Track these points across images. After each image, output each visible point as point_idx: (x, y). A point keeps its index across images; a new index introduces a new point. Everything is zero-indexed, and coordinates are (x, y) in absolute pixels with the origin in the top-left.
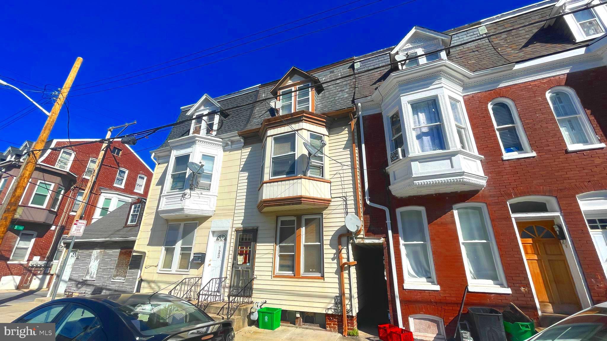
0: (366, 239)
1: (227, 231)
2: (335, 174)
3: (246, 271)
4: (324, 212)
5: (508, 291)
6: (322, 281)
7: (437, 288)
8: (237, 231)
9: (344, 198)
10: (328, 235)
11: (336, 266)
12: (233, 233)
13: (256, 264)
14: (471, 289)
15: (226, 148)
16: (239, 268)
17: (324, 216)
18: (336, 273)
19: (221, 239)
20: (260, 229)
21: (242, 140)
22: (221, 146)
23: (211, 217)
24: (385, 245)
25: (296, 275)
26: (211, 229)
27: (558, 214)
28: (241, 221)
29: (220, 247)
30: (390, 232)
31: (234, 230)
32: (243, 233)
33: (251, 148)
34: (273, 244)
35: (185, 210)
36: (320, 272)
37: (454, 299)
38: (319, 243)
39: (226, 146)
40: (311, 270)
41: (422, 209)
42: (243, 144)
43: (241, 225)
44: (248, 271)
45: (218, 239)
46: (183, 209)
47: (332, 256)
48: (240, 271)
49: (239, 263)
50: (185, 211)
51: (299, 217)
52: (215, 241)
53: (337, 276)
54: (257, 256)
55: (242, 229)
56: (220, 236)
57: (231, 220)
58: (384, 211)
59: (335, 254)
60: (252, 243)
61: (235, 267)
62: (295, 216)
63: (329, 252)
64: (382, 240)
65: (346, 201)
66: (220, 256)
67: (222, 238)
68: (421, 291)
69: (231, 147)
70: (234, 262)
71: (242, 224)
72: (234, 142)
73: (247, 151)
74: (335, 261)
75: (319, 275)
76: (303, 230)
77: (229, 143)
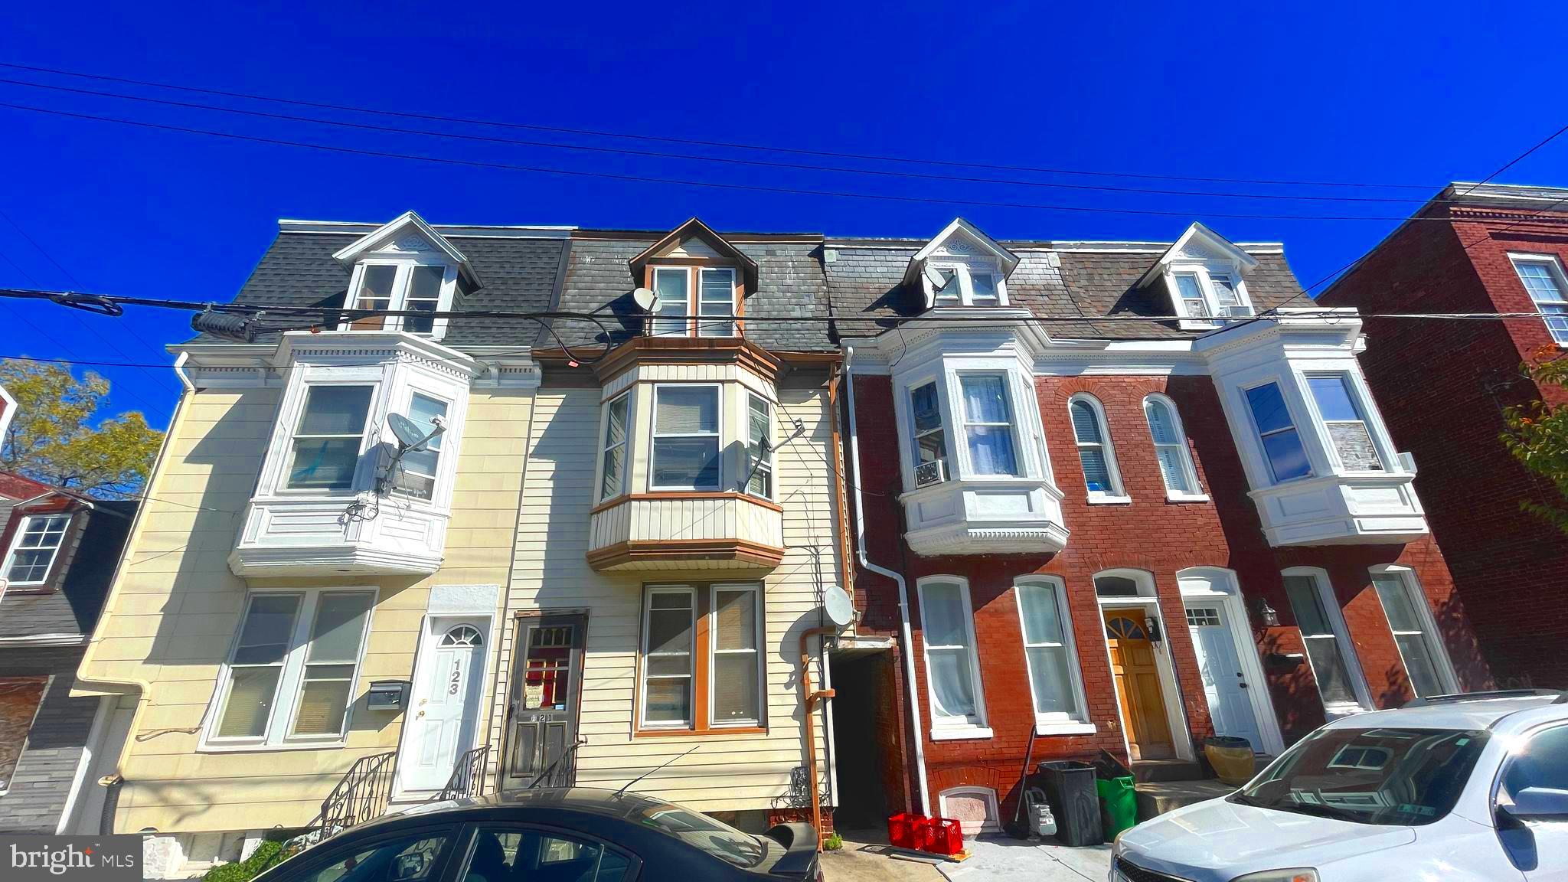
0: (859, 639)
1: (487, 619)
2: (792, 494)
3: (551, 725)
4: (767, 578)
5: (1091, 729)
6: (764, 736)
7: (988, 733)
8: (522, 619)
9: (813, 550)
10: (776, 631)
11: (794, 700)
12: (509, 624)
13: (584, 707)
14: (1041, 730)
15: (479, 384)
16: (529, 719)
17: (767, 587)
18: (795, 716)
19: (462, 640)
20: (593, 613)
21: (538, 371)
22: (467, 377)
23: (428, 575)
24: (897, 654)
25: (696, 727)
26: (429, 612)
27: (1154, 600)
28: (534, 594)
29: (458, 663)
30: (907, 626)
31: (510, 614)
32: (540, 625)
33: (564, 396)
34: (634, 654)
35: (357, 553)
36: (755, 716)
37: (1015, 751)
38: (753, 651)
39: (479, 378)
40: (734, 713)
41: (962, 581)
42: (539, 383)
43: (535, 602)
44: (563, 725)
45: (448, 641)
46: (353, 549)
47: (786, 679)
48: (534, 726)
49: (530, 705)
50: (357, 557)
51: (703, 588)
52: (440, 645)
53: (798, 724)
54: (586, 685)
55: (540, 613)
56: (457, 633)
57: (499, 589)
58: (895, 583)
59: (791, 674)
60: (571, 650)
61: (517, 716)
62: (691, 584)
63: (778, 670)
64: (891, 643)
65: (817, 555)
66: (459, 689)
67: (463, 636)
68: (960, 742)
69: (499, 384)
70: (515, 702)
71: (536, 600)
72: (508, 371)
73: (550, 404)
74: (793, 690)
75: (753, 723)
76: (713, 617)
77: (494, 371)
